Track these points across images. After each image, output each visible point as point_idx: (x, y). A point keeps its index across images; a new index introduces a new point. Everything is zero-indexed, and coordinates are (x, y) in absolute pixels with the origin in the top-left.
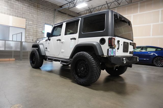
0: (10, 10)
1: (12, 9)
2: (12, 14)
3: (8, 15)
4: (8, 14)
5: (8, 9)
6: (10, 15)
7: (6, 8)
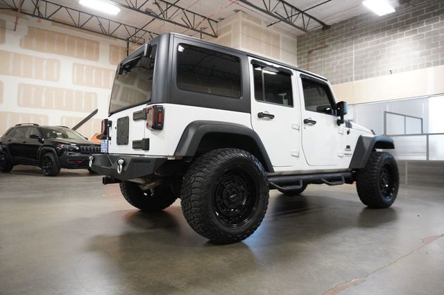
0: (428, 53)
1: (432, 49)
2: (432, 61)
3: (424, 67)
4: (422, 66)
5: (422, 54)
6: (429, 65)
7: (418, 52)
